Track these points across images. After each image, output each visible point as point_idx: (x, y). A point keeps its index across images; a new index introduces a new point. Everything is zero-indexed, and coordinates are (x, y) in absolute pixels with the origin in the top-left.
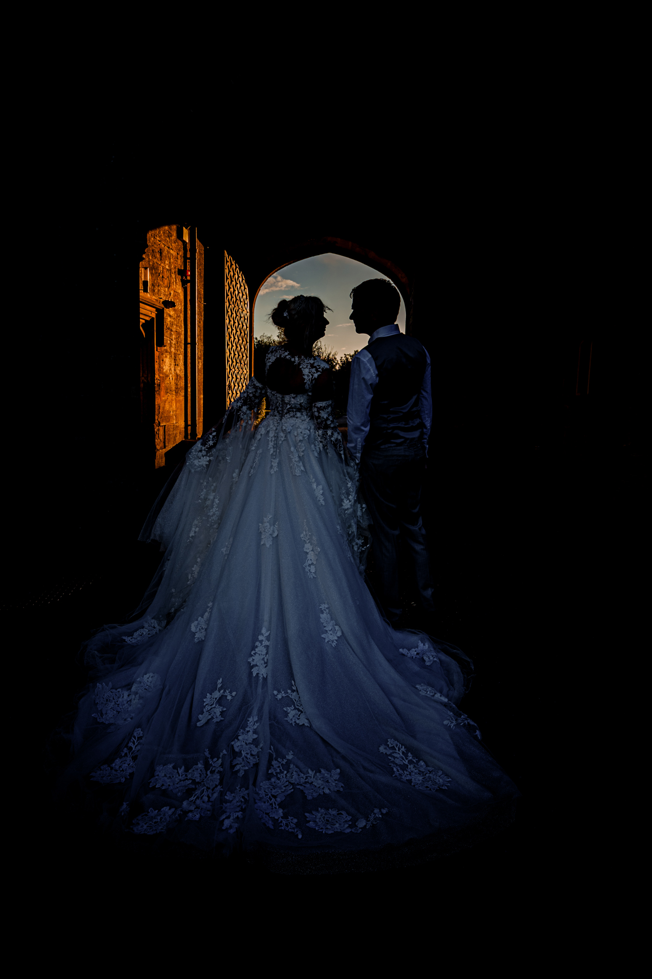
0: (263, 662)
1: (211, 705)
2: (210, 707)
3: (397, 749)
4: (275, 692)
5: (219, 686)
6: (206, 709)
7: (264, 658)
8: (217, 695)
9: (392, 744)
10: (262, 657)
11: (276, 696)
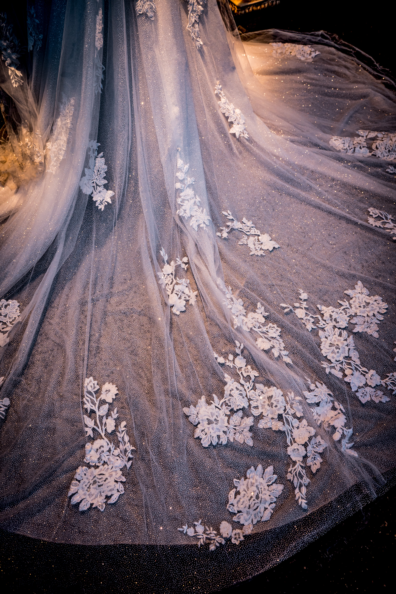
0: (196, 207)
1: (171, 283)
2: (172, 286)
3: (384, 218)
4: (219, 234)
5: (166, 258)
6: (169, 290)
7: (195, 202)
8: (169, 269)
9: (376, 214)
10: (192, 201)
11: (222, 236)
